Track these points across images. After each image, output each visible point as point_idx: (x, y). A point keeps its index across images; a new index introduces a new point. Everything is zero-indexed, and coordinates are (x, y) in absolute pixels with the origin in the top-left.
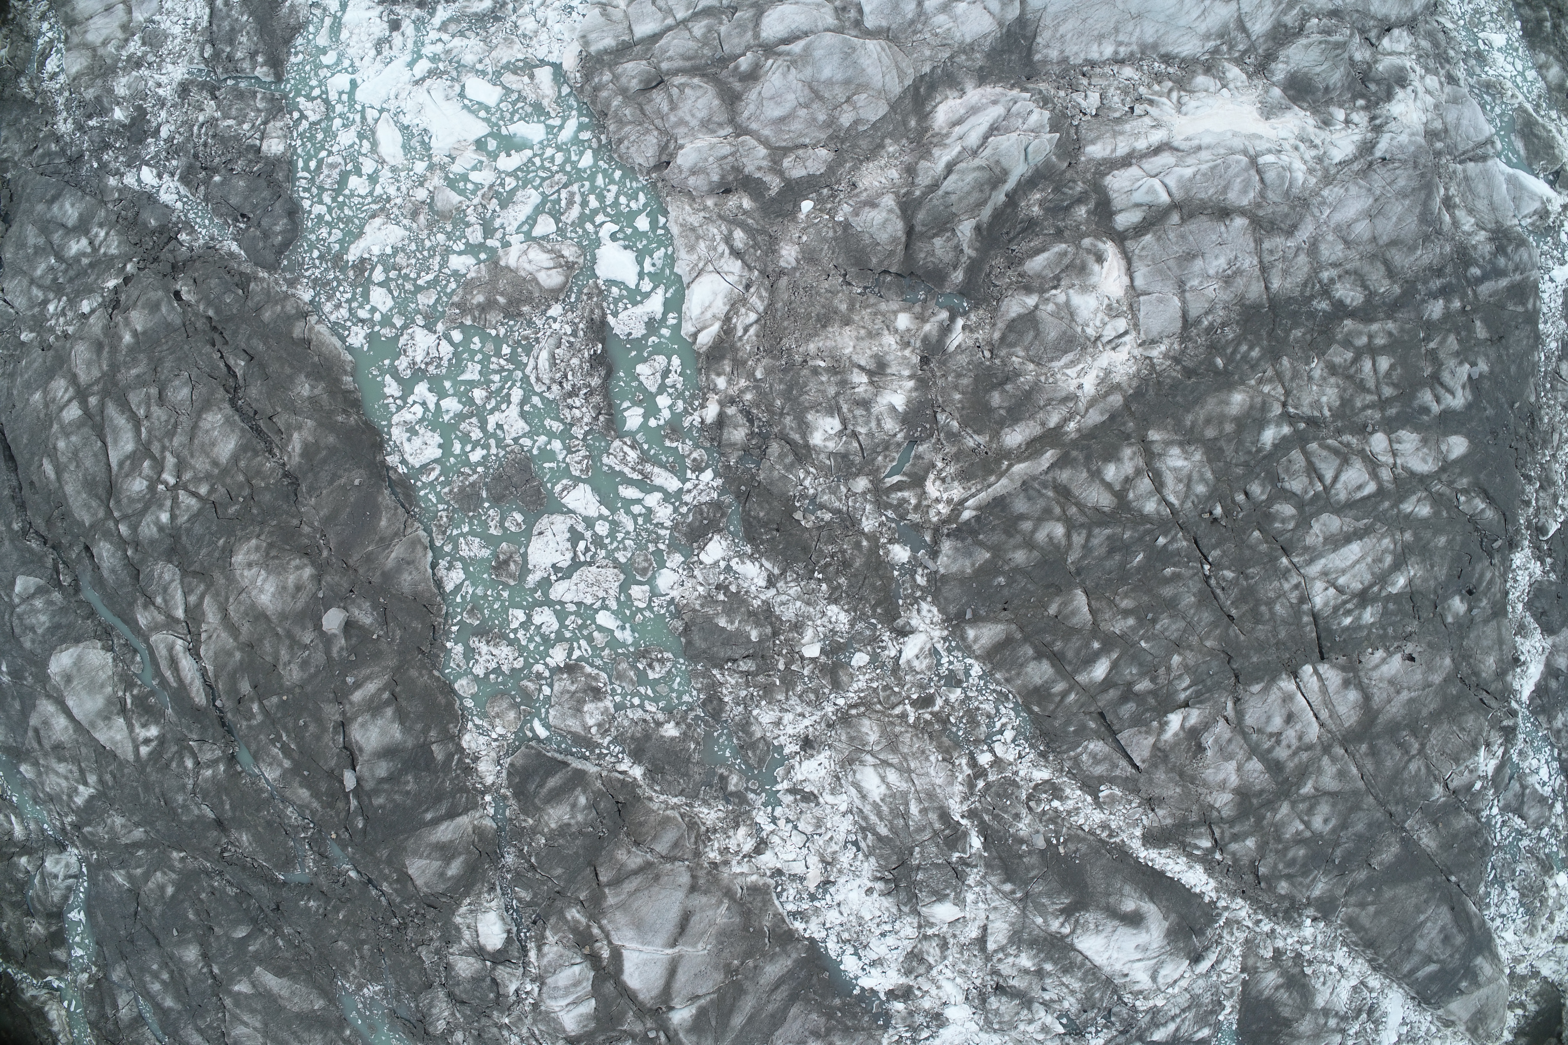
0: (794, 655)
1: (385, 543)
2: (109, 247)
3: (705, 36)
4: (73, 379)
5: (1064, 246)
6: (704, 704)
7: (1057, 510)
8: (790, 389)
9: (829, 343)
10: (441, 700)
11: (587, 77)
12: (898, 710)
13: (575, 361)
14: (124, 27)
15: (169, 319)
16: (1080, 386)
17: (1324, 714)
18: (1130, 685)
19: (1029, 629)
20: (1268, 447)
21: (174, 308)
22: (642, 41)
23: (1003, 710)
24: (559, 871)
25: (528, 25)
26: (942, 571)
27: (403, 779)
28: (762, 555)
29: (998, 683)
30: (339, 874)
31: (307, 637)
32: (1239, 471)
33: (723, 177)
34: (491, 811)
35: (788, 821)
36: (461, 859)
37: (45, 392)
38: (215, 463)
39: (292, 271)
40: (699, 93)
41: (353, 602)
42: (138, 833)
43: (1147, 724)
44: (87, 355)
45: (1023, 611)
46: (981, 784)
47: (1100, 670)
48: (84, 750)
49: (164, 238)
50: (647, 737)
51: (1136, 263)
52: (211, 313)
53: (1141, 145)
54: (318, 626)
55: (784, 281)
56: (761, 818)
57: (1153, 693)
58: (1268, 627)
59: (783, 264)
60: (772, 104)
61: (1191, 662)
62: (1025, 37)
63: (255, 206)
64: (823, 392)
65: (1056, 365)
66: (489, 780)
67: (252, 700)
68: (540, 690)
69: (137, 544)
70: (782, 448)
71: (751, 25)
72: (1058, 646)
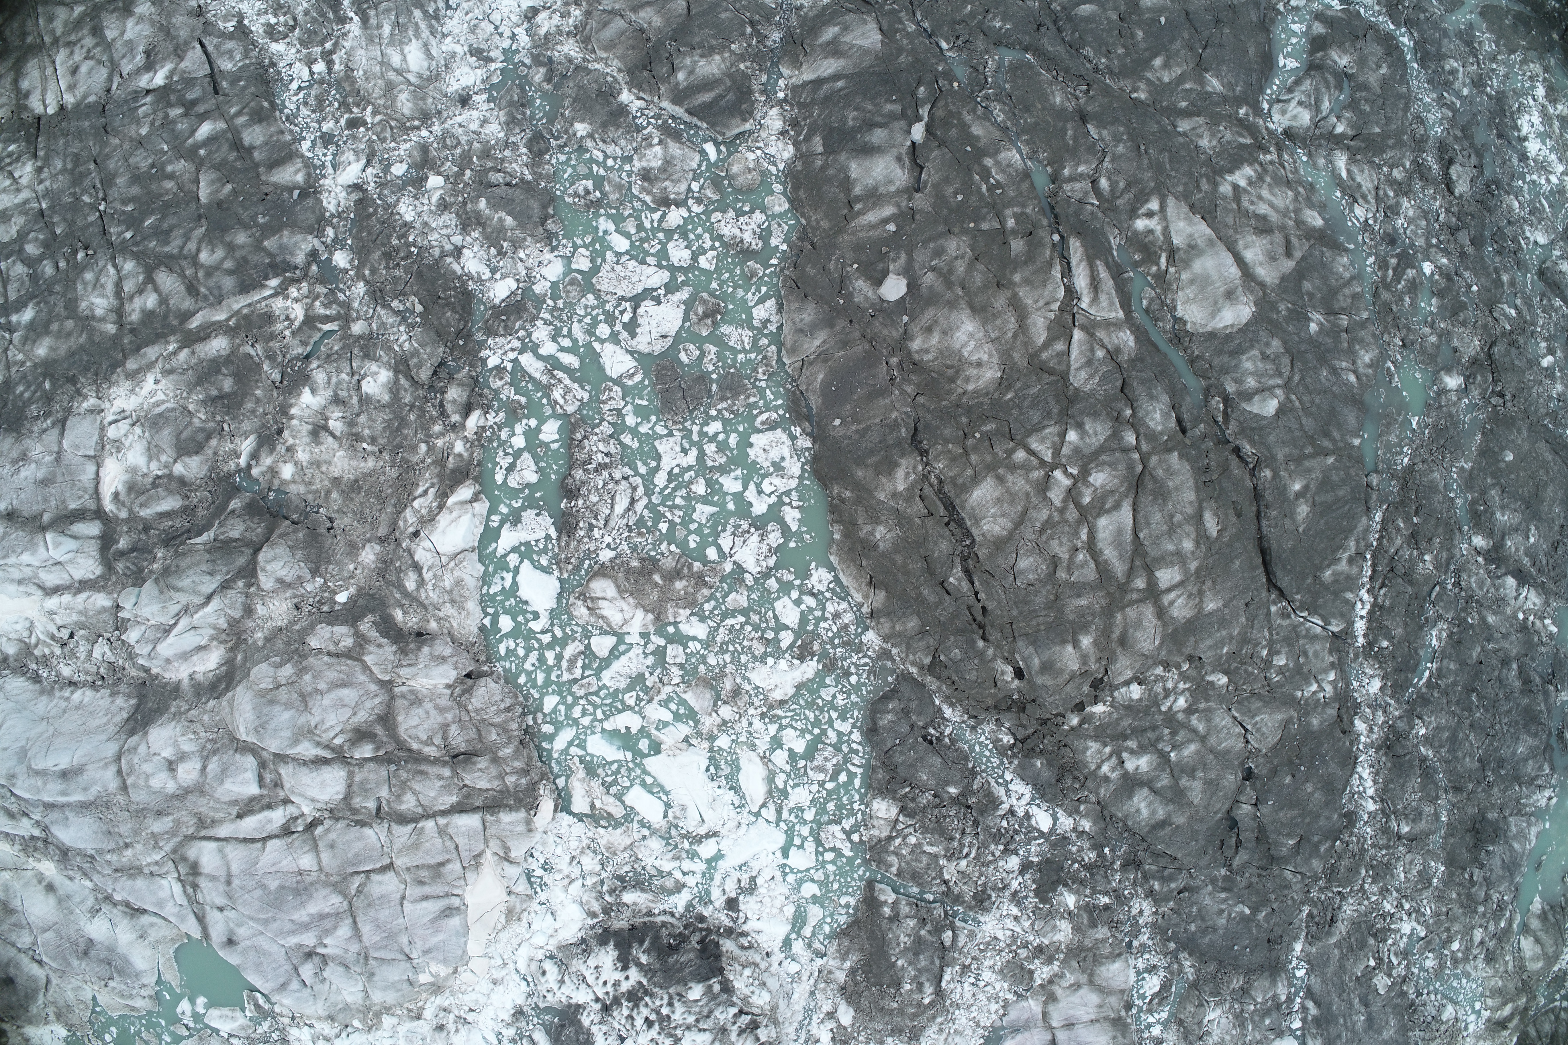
0: (453, 180)
1: (823, 356)
2: (1099, 752)
3: (404, 792)
4: (1161, 613)
5: (142, 514)
6: (547, 150)
7: (201, 274)
8: (398, 429)
9: (354, 463)
10: (802, 194)
11: (533, 787)
12: (378, 118)
13: (594, 498)
14: (1052, 998)
15: (1031, 649)
16: (157, 382)
17: (49, 71)
18: (186, 115)
19: (252, 174)
20: (31, 305)
21: (1024, 660)
22: (475, 810)
23: (293, 107)
24: (723, 16)
25: (590, 863)
26: (310, 237)
27: (859, 123)
28: (459, 278)
29: (291, 131)
30: (960, 49)
31: (929, 278)
32: (57, 288)
33: (419, 649)
34: (781, 83)
35: (501, 35)
36: (821, 40)
37: (1200, 608)
38: (1000, 480)
39: (883, 668)
40: (413, 732)
41: (872, 306)
42: (1184, 126)
43: (183, 79)
44: (1139, 635)
45: (252, 190)
46: (328, 45)
47: (205, 130)
48: (1230, 220)
49: (1030, 744)
50: (604, 126)
51: (90, 486)
52: (981, 644)
53: (67, 598)
54: (913, 286)
55: (382, 531)
56: (524, 40)
57: (170, 105)
58: (70, 149)
59: (378, 548)
60: (347, 701)
61: (134, 126)
62: (136, 721)
63: (912, 748)
64: (370, 419)
65: (170, 405)
66: (775, 111)
67: (1013, 231)
68: (701, 187)
69: (1117, 419)
70: (417, 374)
71: (355, 788)
72: (232, 156)
